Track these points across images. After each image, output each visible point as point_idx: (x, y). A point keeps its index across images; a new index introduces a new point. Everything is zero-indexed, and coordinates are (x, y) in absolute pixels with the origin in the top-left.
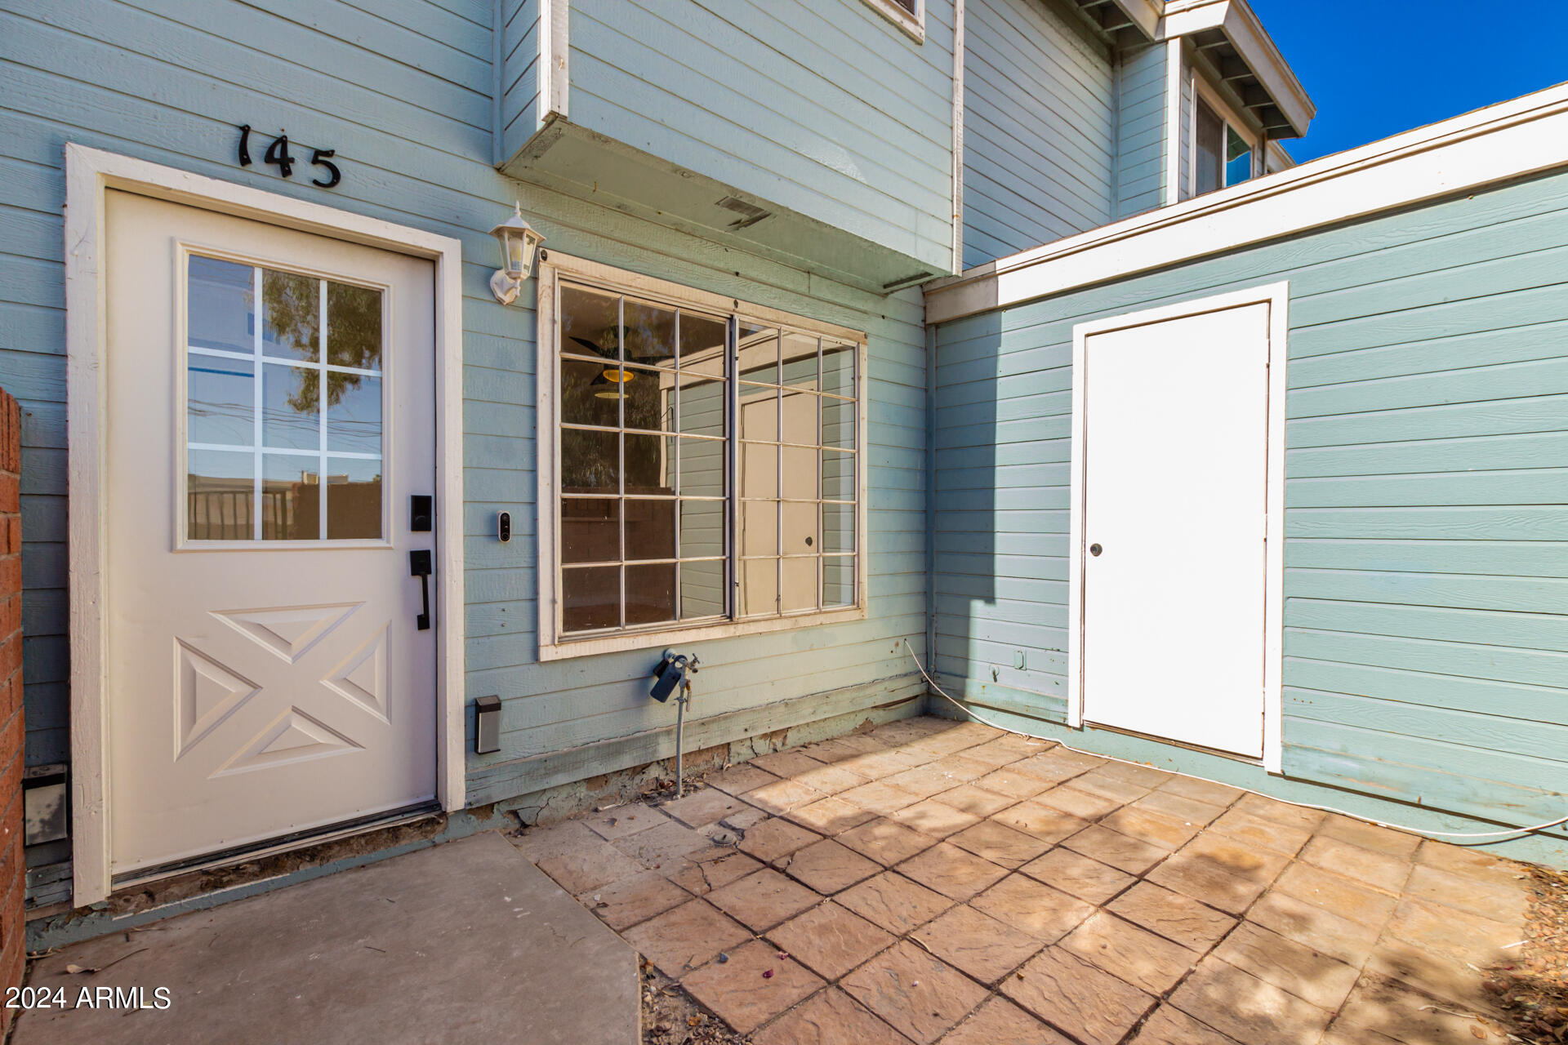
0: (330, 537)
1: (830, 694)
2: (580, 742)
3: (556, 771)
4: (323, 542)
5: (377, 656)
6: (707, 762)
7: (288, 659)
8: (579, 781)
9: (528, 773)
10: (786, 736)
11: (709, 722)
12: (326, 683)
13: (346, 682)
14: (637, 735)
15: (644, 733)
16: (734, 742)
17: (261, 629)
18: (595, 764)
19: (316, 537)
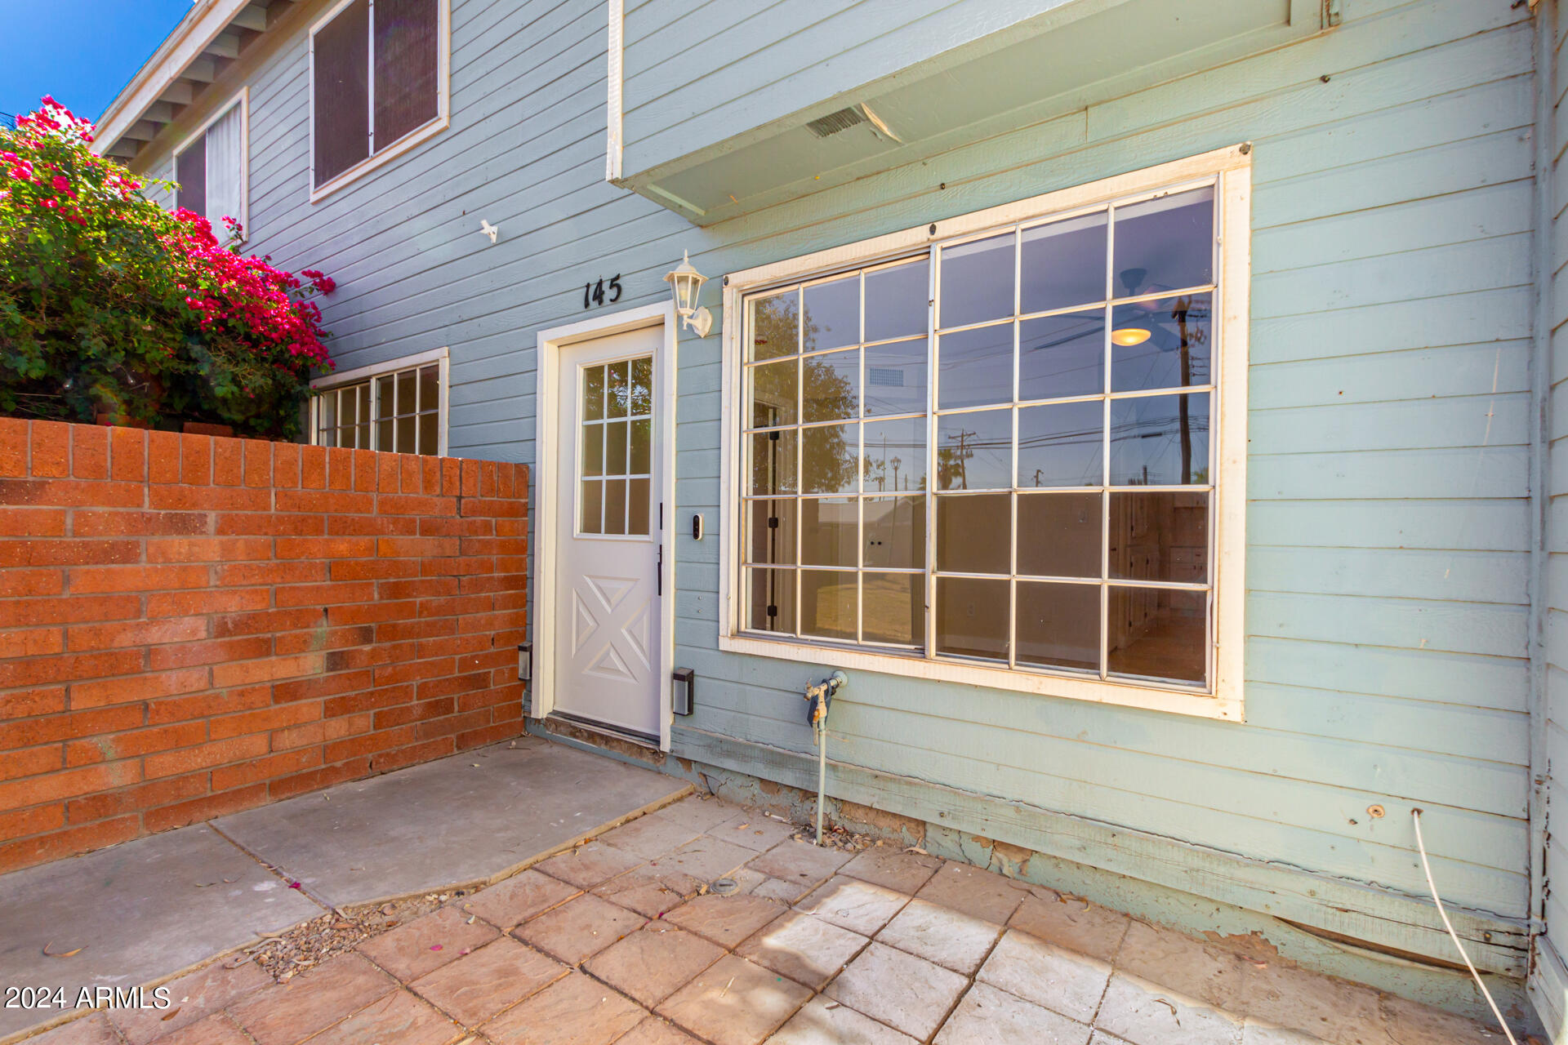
0: (630, 533)
1: (1121, 833)
2: (754, 738)
3: (729, 754)
4: (627, 537)
5: (646, 619)
6: (894, 830)
7: (609, 610)
8: (753, 777)
9: (709, 746)
10: (1028, 860)
11: (885, 779)
12: (624, 631)
13: (630, 632)
14: (803, 755)
15: (809, 756)
16: (932, 824)
17: (600, 589)
18: (761, 766)
19: (624, 533)
